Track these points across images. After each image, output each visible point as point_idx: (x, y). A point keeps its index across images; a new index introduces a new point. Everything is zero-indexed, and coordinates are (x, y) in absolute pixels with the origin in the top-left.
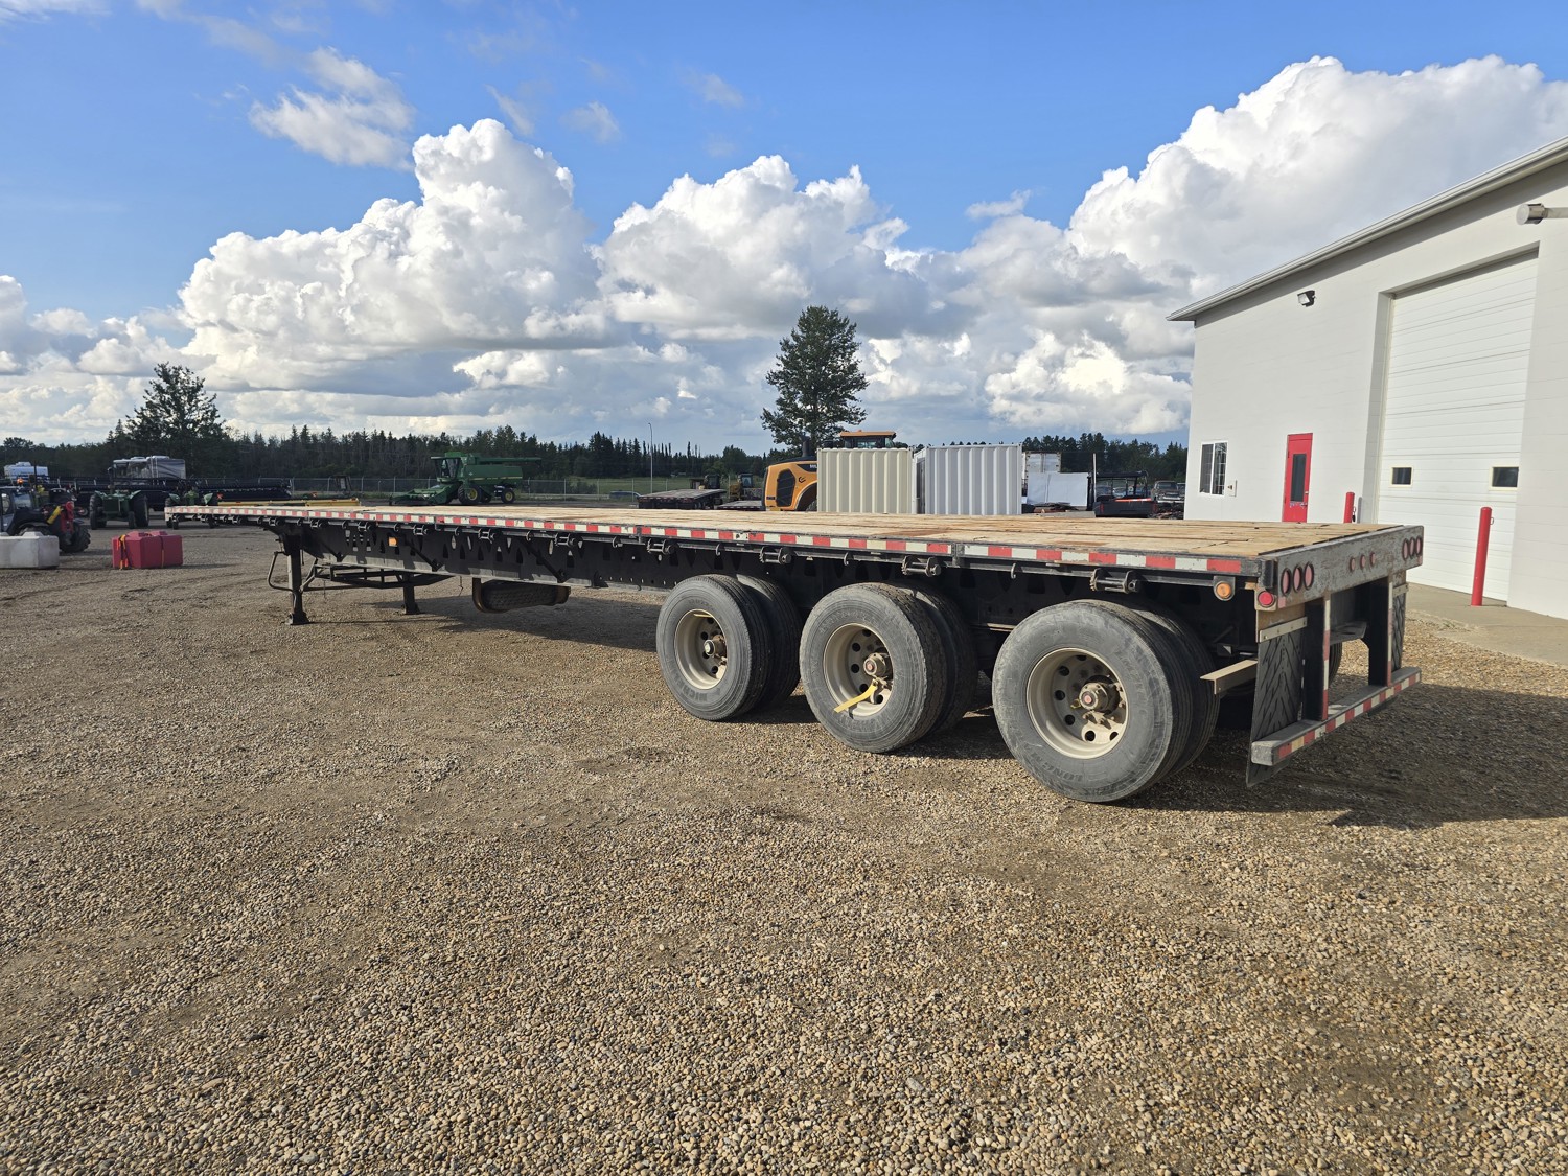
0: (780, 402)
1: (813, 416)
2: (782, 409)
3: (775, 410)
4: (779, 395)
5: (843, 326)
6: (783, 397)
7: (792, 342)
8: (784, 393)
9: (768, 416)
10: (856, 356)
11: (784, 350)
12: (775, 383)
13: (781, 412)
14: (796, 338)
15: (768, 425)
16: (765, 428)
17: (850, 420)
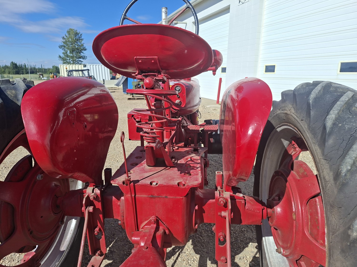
0: (63, 53)
1: (72, 57)
2: (64, 55)
3: (62, 55)
4: (63, 51)
5: (79, 34)
6: (64, 52)
7: (65, 37)
8: (64, 51)
9: (60, 57)
10: (83, 42)
11: (63, 39)
12: (61, 48)
13: (63, 56)
14: (66, 36)
15: (60, 59)
16: (60, 60)
17: (83, 58)
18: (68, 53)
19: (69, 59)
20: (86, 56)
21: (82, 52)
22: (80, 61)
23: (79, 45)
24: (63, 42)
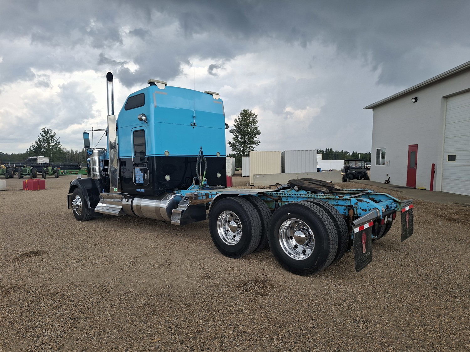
0: (234, 139)
2: (234, 141)
3: (232, 141)
4: (233, 136)
5: (253, 115)
7: (238, 120)
8: (235, 136)
9: (230, 143)
10: (257, 125)
11: (235, 122)
12: (232, 133)
15: (230, 145)
16: (229, 147)
18: (239, 138)
19: (240, 145)
20: (259, 141)
21: (255, 137)
22: (252, 147)
23: (252, 128)
24: (235, 125)
